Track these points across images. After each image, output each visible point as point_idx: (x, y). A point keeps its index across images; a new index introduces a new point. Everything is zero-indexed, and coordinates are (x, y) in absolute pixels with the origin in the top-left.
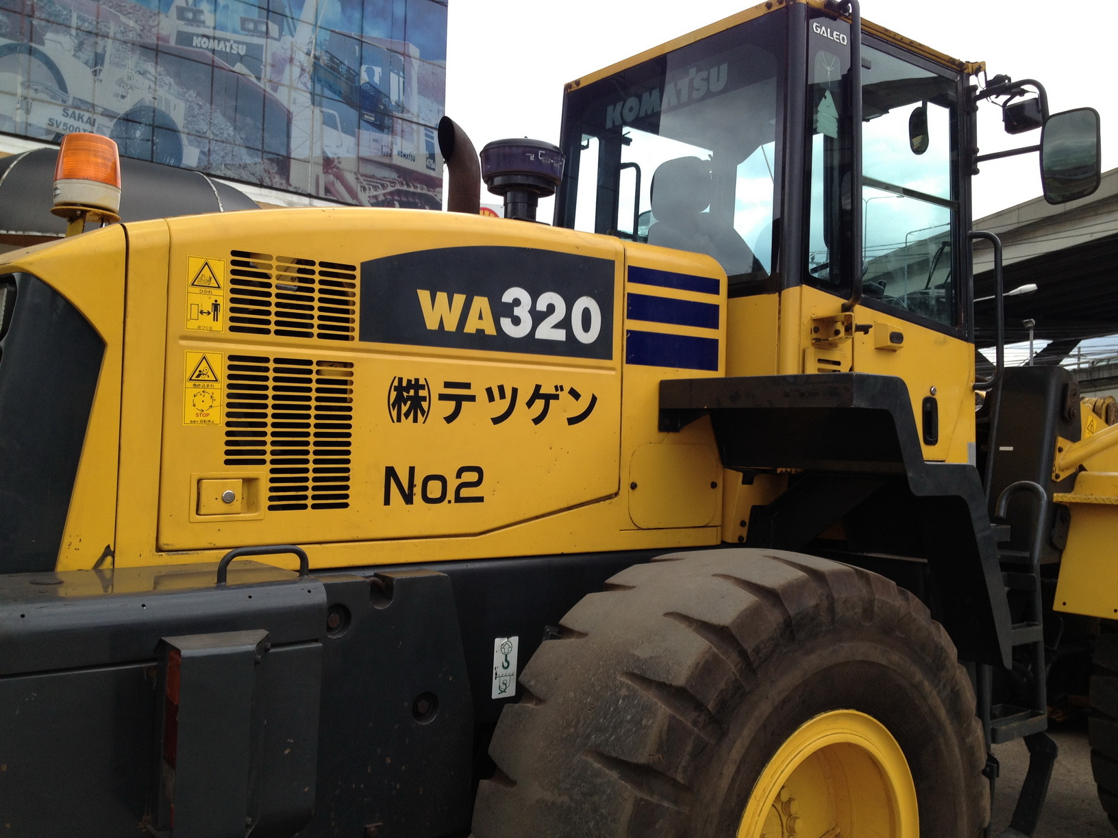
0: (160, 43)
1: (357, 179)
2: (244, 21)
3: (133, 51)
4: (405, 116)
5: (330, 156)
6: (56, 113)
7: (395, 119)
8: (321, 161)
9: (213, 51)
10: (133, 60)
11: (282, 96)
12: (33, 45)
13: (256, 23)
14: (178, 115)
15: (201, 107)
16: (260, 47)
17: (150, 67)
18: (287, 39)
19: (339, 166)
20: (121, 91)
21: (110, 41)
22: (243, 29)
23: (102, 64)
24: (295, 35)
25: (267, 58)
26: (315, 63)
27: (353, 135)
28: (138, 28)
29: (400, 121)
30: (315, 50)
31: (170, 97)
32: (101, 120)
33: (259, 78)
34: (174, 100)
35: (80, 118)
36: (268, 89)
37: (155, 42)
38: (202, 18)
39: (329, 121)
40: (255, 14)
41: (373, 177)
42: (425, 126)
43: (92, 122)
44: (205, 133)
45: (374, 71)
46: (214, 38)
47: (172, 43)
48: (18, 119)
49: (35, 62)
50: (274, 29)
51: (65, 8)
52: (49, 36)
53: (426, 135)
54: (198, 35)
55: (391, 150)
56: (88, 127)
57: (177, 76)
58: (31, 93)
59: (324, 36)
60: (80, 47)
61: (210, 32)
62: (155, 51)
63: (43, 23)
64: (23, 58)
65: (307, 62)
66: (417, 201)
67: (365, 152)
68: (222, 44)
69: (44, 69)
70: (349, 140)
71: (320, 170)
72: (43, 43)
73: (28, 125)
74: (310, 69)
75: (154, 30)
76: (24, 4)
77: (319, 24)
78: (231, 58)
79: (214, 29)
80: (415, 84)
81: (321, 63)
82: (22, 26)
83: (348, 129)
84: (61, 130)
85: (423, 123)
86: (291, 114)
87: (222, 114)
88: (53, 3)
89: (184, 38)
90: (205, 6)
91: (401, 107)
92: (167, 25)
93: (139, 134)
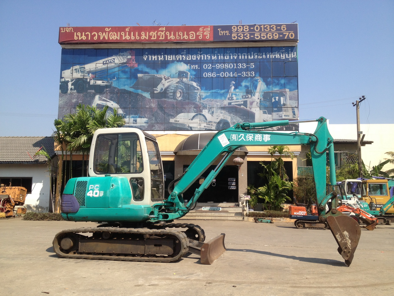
0: (225, 106)
2: (242, 96)
3: (219, 109)
4: (285, 106)
6: (205, 125)
7: (283, 108)
9: (236, 105)
10: (219, 111)
11: (253, 110)
12: (200, 113)
13: (245, 96)
14: (229, 120)
15: (234, 117)
16: (247, 101)
17: (223, 111)
18: (253, 97)
20: (217, 118)
21: (215, 108)
22: (242, 98)
23: (213, 113)
24: (255, 96)
25: (248, 103)
26: (260, 101)
27: (271, 114)
28: (220, 104)
29: (284, 108)
30: (260, 98)
31: (227, 116)
32: (214, 124)
33: (247, 108)
34: (228, 117)
35: (210, 124)
36: (249, 109)
38: (233, 98)
39: (264, 113)
40: (245, 94)
43: (212, 125)
44: (235, 122)
45: (276, 98)
46: (236, 102)
47: (227, 105)
48: (199, 127)
49: (201, 116)
50: (250, 96)
51: (206, 105)
52: (203, 110)
53: (292, 109)
54: (232, 102)
55: (282, 115)
56: (211, 126)
57: (228, 112)
58: (201, 122)
59: (263, 94)
60: (209, 110)
61: (235, 101)
62: (223, 108)
63: (202, 108)
64: (199, 116)
65: (259, 101)
66: (291, 126)
67: (274, 118)
68: (238, 102)
69: (203, 117)
70: (270, 116)
72: (202, 112)
74: (259, 102)
75: (223, 104)
76: (199, 106)
77: (261, 92)
78: (240, 105)
79: (236, 100)
80: (288, 98)
81: (262, 100)
82: (198, 110)
83: (270, 113)
84: (206, 128)
85: (291, 107)
86: (255, 113)
87: (239, 117)
88: (204, 104)
89: (230, 104)
90: (234, 96)
91: (284, 105)
92: (226, 102)
93: (221, 125)
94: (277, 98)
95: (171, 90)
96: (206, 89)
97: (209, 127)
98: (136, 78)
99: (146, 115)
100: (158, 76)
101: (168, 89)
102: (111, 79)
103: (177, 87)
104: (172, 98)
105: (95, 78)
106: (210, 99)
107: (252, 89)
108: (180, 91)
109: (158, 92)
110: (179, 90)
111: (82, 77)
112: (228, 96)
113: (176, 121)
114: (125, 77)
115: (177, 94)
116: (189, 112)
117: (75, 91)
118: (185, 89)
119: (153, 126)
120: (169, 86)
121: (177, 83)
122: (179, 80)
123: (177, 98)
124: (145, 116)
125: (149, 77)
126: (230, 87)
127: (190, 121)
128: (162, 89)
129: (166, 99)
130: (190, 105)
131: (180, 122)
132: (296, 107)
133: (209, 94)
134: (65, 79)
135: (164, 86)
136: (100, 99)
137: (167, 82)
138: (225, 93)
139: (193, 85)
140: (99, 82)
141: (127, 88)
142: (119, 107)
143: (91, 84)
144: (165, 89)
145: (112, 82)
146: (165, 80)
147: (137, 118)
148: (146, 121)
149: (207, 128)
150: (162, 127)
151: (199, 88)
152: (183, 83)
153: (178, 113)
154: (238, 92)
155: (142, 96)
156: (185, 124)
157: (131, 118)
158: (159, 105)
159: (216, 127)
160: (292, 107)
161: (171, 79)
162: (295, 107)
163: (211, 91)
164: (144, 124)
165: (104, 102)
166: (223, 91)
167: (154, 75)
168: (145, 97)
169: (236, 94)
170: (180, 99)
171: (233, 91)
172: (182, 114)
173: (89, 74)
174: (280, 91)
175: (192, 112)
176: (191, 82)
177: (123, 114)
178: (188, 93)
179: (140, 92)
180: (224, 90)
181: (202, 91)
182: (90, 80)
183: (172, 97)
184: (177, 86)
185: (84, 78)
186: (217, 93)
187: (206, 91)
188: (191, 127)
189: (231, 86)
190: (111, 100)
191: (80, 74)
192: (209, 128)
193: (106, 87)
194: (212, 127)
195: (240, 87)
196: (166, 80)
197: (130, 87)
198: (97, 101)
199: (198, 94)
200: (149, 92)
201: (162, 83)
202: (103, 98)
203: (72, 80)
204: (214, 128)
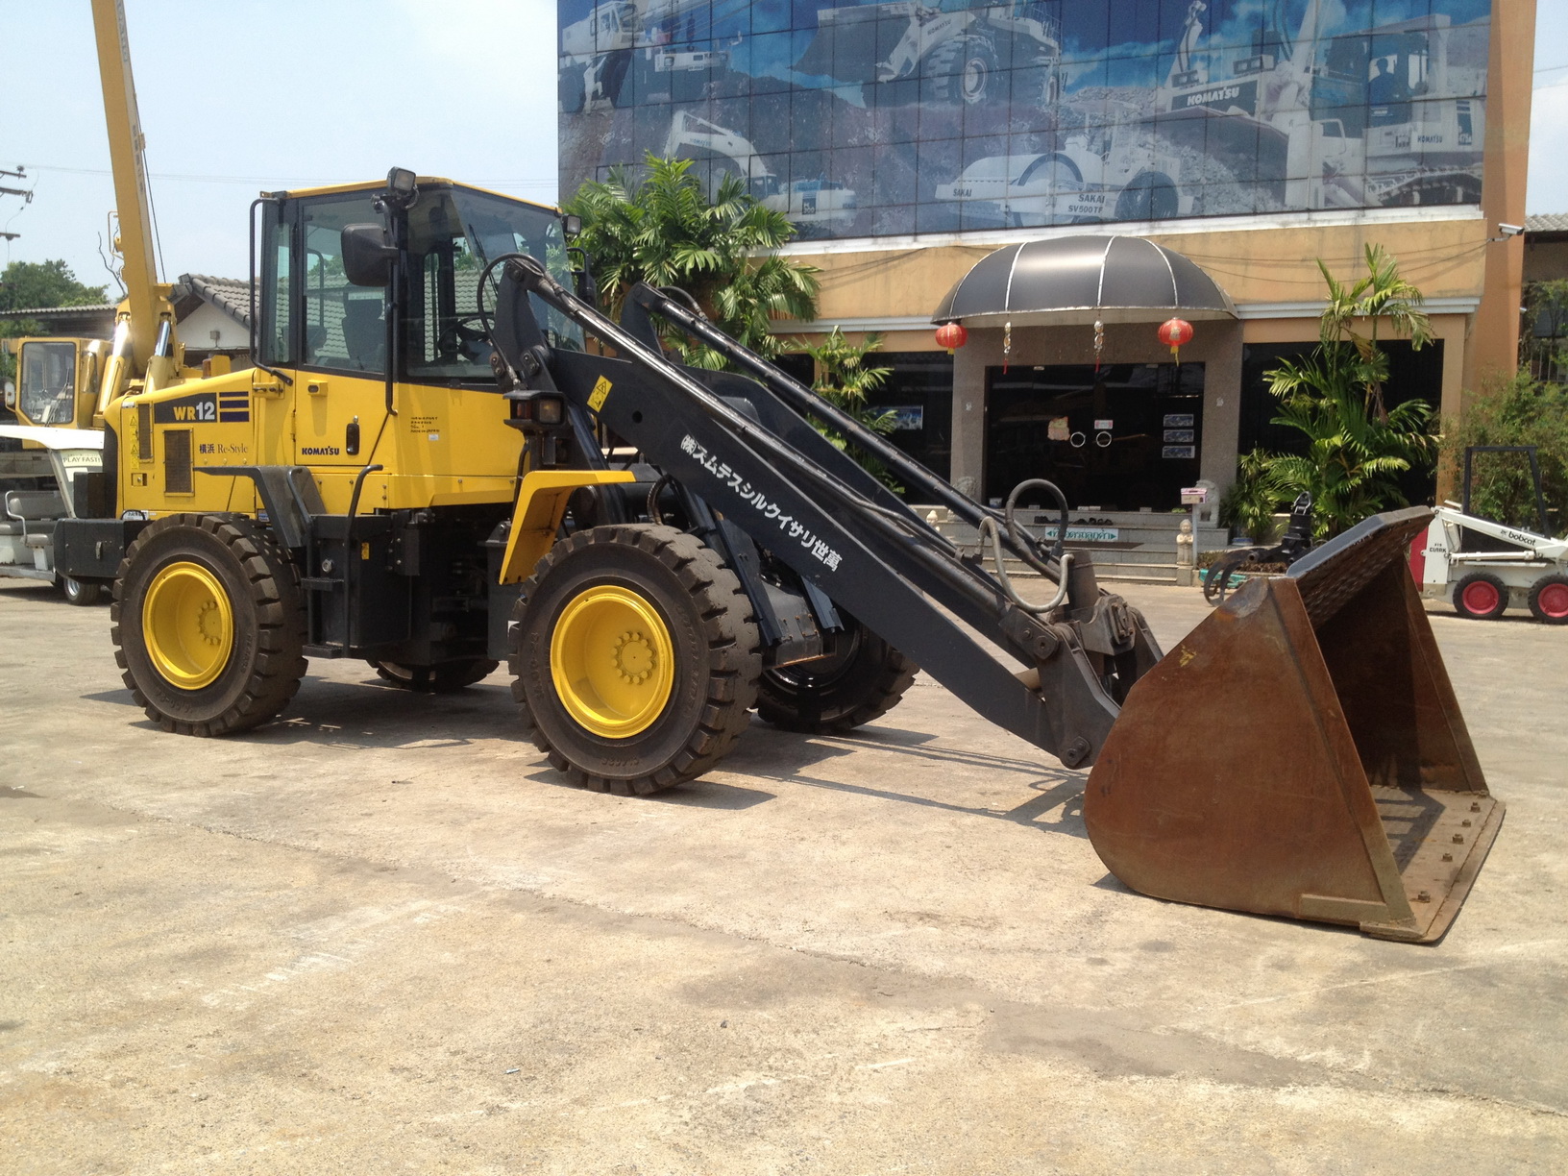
0: (1158, 114)
1: (1365, 180)
2: (1237, 64)
3: (1134, 129)
4: (1429, 96)
5: (1332, 165)
6: (1074, 200)
7: (1415, 105)
8: (1321, 173)
9: (1207, 104)
10: (1135, 136)
11: (1281, 123)
12: (1058, 151)
13: (1249, 62)
14: (1174, 173)
15: (1195, 158)
16: (1254, 83)
17: (1150, 138)
18: (1285, 65)
19: (1343, 172)
20: (1125, 166)
21: (1115, 128)
22: (1236, 72)
23: (1109, 150)
24: (1292, 58)
25: (1261, 92)
26: (1314, 78)
27: (1359, 135)
28: (1139, 108)
29: (1421, 105)
30: (1315, 64)
31: (1167, 159)
32: (1108, 196)
33: (1252, 114)
34: (1170, 160)
35: (1093, 198)
36: (1263, 120)
37: (1153, 114)
38: (1196, 77)
39: (1331, 131)
40: (1248, 53)
41: (1385, 173)
42: (1458, 98)
43: (1101, 200)
44: (1199, 180)
45: (1387, 61)
46: (1207, 91)
47: (1169, 110)
49: (1060, 164)
50: (1268, 60)
51: (1080, 114)
52: (1069, 140)
53: (1459, 108)
54: (1192, 95)
55: (1410, 139)
56: (1098, 204)
57: (1174, 136)
58: (1056, 191)
59: (1328, 45)
60: (1093, 138)
61: (1204, 87)
62: (1151, 123)
63: (1064, 132)
64: (1051, 164)
65: (1306, 80)
66: (1445, 184)
67: (1373, 151)
68: (1215, 93)
69: (1066, 167)
70: (1354, 143)
71: (1318, 183)
72: (1064, 148)
73: (1054, 215)
74: (1308, 85)
75: (1153, 105)
76: (1050, 122)
77: (1319, 36)
78: (1223, 104)
79: (1208, 82)
80: (1443, 57)
81: (1322, 74)
82: (1049, 140)
83: (1354, 131)
84: (1078, 213)
85: (1454, 96)
86: (1287, 137)
87: (1216, 158)
88: (1071, 113)
89: (1180, 101)
90: (1199, 66)
91: (1423, 88)
92: (1164, 96)
93: (1139, 198)
94: (1392, 60)
95: (942, 62)
96: (1082, 48)
97: (1091, 208)
98: (813, 26)
99: (850, 178)
100: (894, 12)
101: (931, 61)
102: (726, 39)
103: (965, 51)
104: (943, 100)
105: (670, 45)
106: (1096, 89)
107: (1280, 28)
108: (976, 66)
109: (892, 77)
110: (974, 62)
111: (627, 45)
112: (1175, 69)
113: (961, 193)
114: (772, 28)
115: (967, 78)
116: (1008, 152)
117: (608, 102)
118: (996, 56)
119: (873, 220)
120: (937, 46)
121: (965, 32)
122: (972, 17)
123: (966, 98)
124: (844, 179)
125: (860, 17)
126: (1186, 29)
127: (1015, 189)
128: (908, 64)
129: (922, 105)
130: (1014, 122)
131: (972, 197)
132: (1479, 93)
133: (1095, 65)
134: (572, 60)
135: (916, 51)
136: (690, 125)
137: (929, 33)
138: (1161, 58)
139: (1032, 33)
140: (685, 60)
141: (780, 72)
142: (753, 151)
143: (657, 70)
144: (919, 63)
145: (727, 56)
146: (918, 22)
147: (816, 188)
148: (849, 201)
149: (1083, 214)
150: (908, 221)
151: (1053, 43)
152: (990, 28)
153: (965, 160)
154: (1217, 48)
155: (833, 96)
156: (995, 202)
157: (795, 191)
158: (894, 129)
159: (1117, 207)
160: (1458, 99)
161: (943, 18)
162: (1474, 97)
163: (1103, 54)
164: (843, 214)
165: (703, 137)
166: (1153, 48)
167: (878, 10)
168: (845, 104)
169: (1209, 57)
170: (976, 98)
171: (1197, 43)
172: (982, 165)
173: (649, 32)
174: (1409, 27)
175: (1024, 152)
176: (1022, 19)
177: (768, 177)
178: (1010, 70)
179: (825, 80)
180: (1158, 40)
181: (1068, 57)
182: (655, 52)
183: (946, 93)
184: (965, 43)
185: (633, 48)
186: (1128, 57)
187: (1084, 56)
188: (1017, 215)
189: (1188, 22)
190: (726, 124)
191: (621, 33)
192: (1088, 214)
193: (710, 73)
194: (1101, 209)
195: (1227, 25)
196: (922, 21)
197: (791, 68)
198: (681, 132)
199: (1051, 69)
200: (861, 82)
201: (908, 38)
202: (700, 121)
203: (596, 61)
204: (1109, 212)
